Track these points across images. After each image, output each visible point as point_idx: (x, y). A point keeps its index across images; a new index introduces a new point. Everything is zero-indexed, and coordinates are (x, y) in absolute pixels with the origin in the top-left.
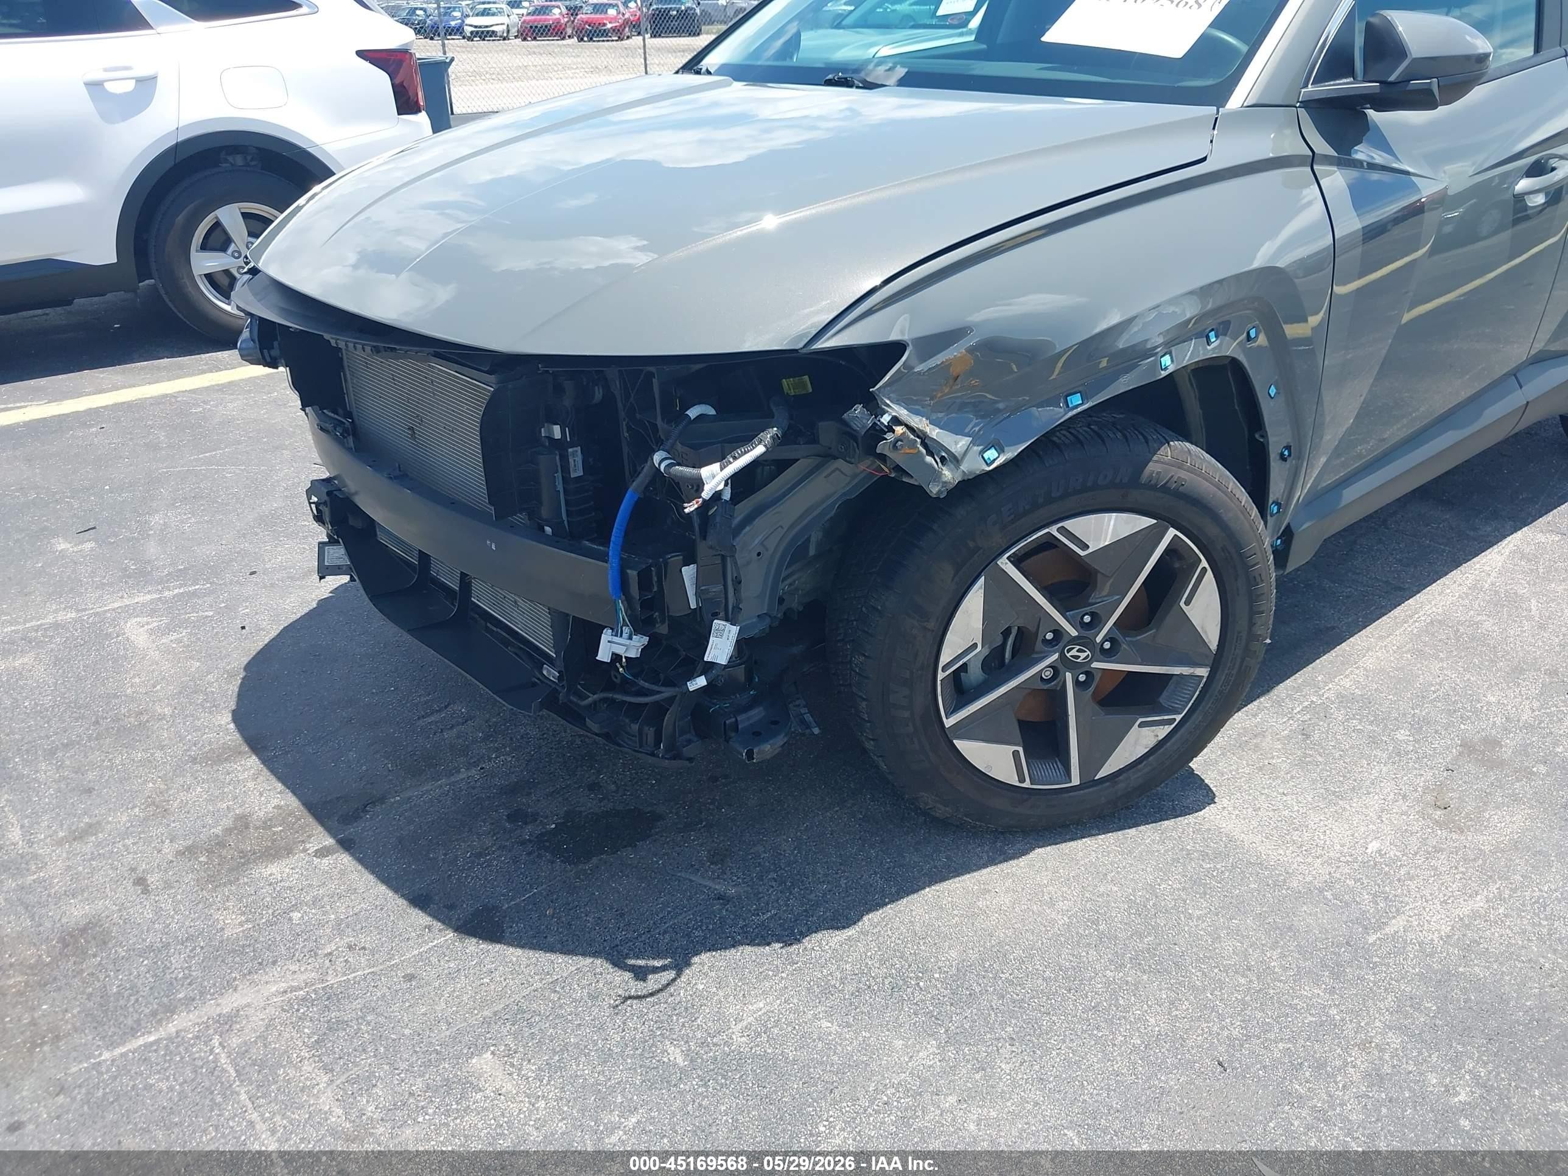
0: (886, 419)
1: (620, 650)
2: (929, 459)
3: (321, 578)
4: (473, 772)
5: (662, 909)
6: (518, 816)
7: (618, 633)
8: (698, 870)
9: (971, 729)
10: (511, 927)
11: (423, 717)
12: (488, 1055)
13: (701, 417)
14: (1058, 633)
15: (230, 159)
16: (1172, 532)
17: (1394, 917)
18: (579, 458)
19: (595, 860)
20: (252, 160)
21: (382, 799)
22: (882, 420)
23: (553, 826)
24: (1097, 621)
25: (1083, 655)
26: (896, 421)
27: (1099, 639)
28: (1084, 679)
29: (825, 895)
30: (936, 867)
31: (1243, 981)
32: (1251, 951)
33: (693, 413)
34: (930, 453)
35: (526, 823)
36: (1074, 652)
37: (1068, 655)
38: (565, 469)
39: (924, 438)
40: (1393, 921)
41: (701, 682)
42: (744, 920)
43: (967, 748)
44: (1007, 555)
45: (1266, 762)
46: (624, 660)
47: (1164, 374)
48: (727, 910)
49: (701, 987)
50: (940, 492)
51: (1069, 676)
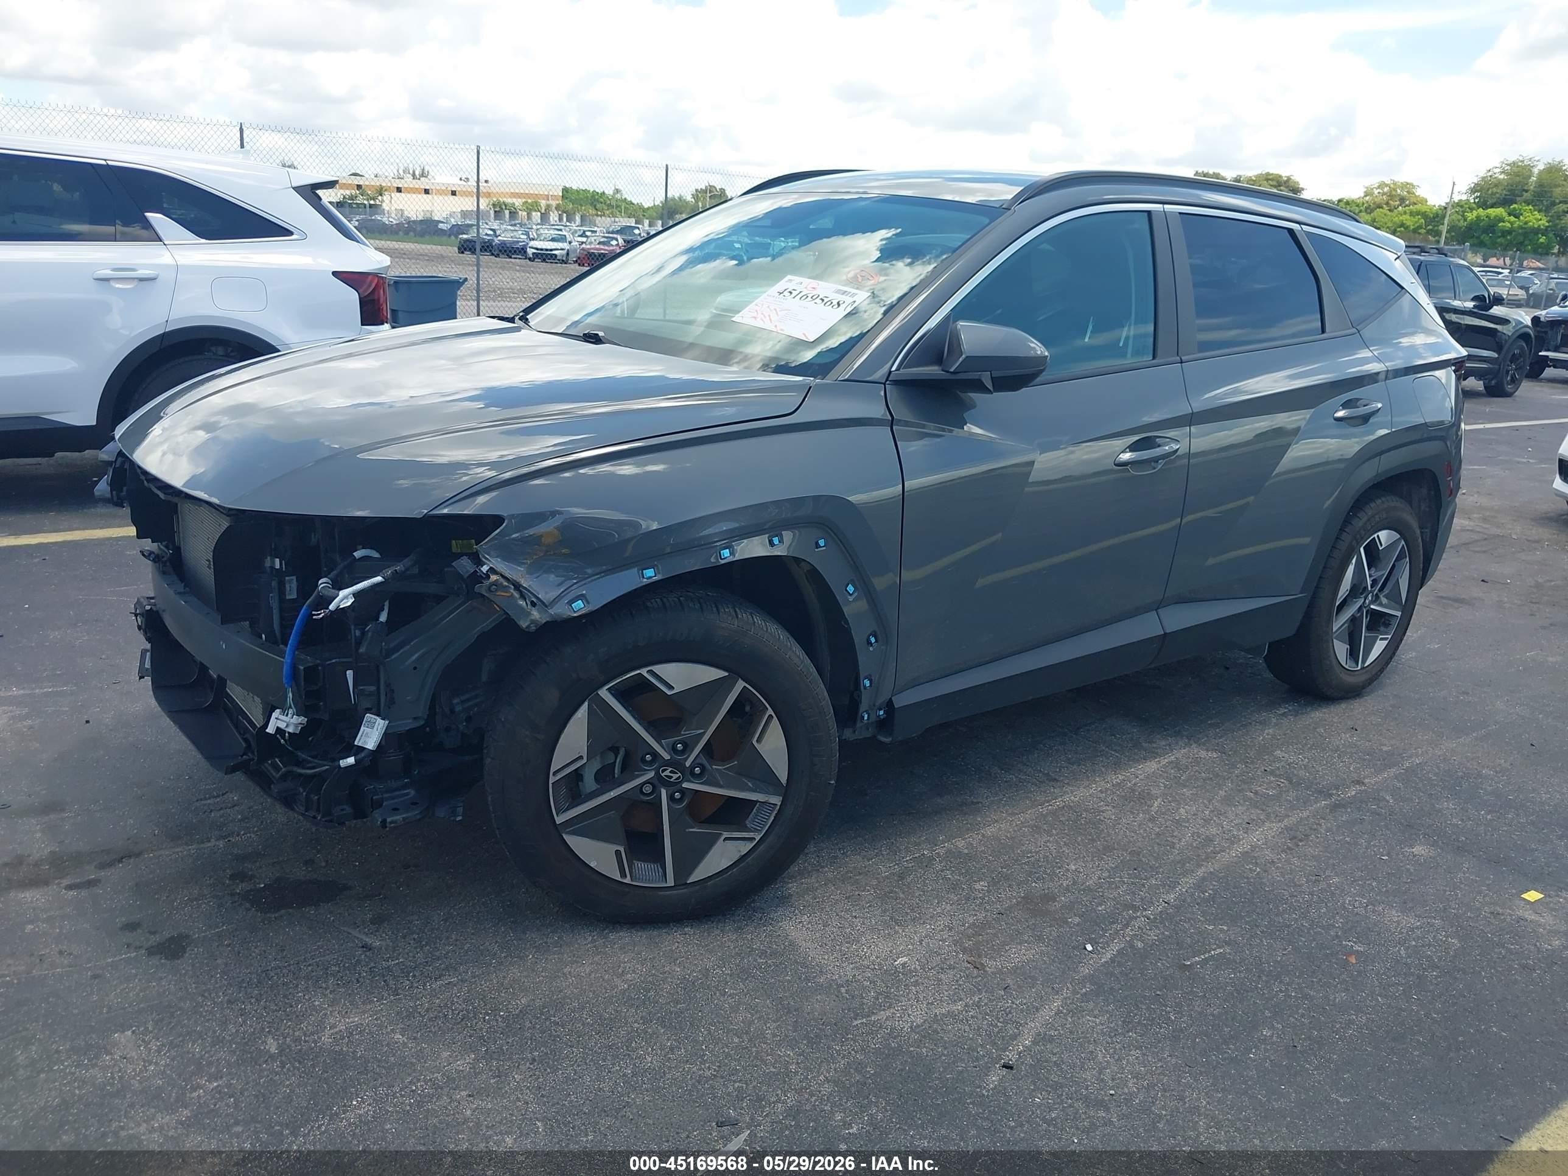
0: (485, 569)
1: (282, 725)
2: (522, 603)
3: (141, 678)
4: (221, 844)
5: (316, 950)
6: (240, 876)
7: (284, 712)
8: (358, 927)
9: (579, 826)
10: (193, 950)
11: (201, 800)
12: (129, 1033)
13: (364, 558)
14: (655, 755)
15: (213, 349)
16: (741, 684)
17: (884, 1010)
18: (294, 585)
19: (283, 912)
20: (232, 351)
21: (138, 855)
22: (482, 569)
23: (262, 885)
24: (687, 747)
25: (675, 776)
26: (492, 570)
27: (688, 764)
28: (679, 797)
29: (448, 953)
30: (546, 943)
31: (736, 1040)
32: (756, 1021)
33: (357, 554)
34: (523, 597)
35: (242, 882)
36: (667, 773)
37: (663, 775)
38: (282, 592)
39: (517, 586)
40: (882, 1012)
41: (351, 760)
42: (375, 963)
43: (578, 844)
44: (607, 687)
45: (857, 893)
46: (287, 734)
47: (723, 562)
48: (366, 956)
49: (317, 1003)
50: (528, 627)
51: (664, 792)
